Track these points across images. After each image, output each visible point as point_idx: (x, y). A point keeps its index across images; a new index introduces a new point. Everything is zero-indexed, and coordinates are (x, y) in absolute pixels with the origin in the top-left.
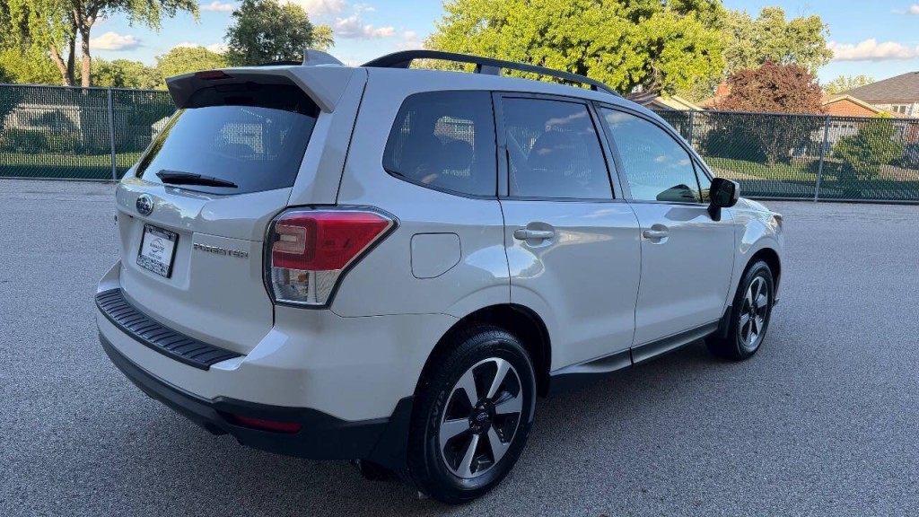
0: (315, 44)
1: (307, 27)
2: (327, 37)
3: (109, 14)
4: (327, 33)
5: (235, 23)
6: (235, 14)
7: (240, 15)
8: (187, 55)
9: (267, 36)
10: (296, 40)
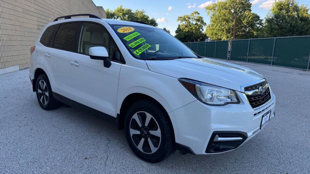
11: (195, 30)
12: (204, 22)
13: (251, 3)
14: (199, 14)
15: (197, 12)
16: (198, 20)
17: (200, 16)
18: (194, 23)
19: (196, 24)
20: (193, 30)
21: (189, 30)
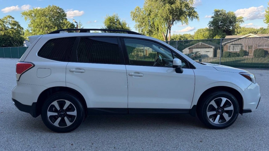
0: (237, 23)
1: (234, 17)
2: (241, 20)
3: (177, 23)
4: (241, 19)
5: (212, 20)
6: (212, 17)
7: (214, 17)
8: (202, 31)
9: (221, 23)
10: (231, 22)
11: (12, 33)
12: (21, 26)
13: (66, 13)
14: (13, 18)
15: (11, 17)
16: (14, 24)
17: (15, 20)
18: (10, 27)
19: (12, 28)
20: (10, 34)
21: (5, 34)
